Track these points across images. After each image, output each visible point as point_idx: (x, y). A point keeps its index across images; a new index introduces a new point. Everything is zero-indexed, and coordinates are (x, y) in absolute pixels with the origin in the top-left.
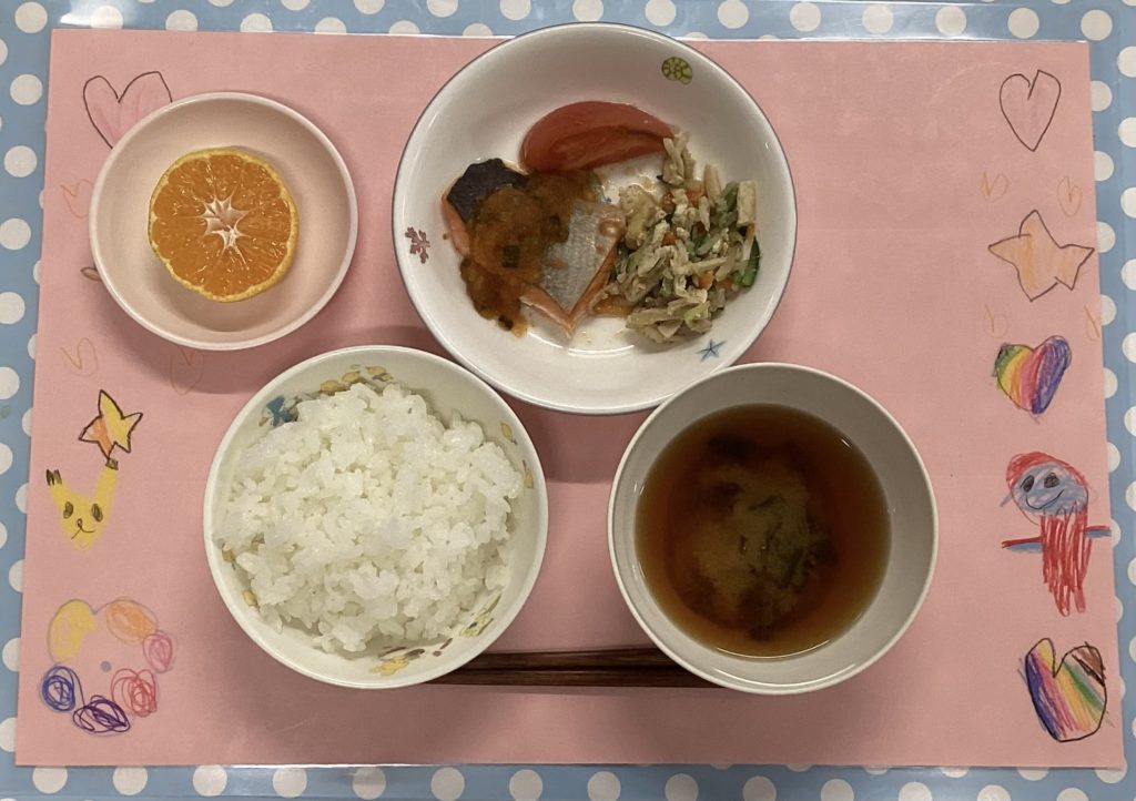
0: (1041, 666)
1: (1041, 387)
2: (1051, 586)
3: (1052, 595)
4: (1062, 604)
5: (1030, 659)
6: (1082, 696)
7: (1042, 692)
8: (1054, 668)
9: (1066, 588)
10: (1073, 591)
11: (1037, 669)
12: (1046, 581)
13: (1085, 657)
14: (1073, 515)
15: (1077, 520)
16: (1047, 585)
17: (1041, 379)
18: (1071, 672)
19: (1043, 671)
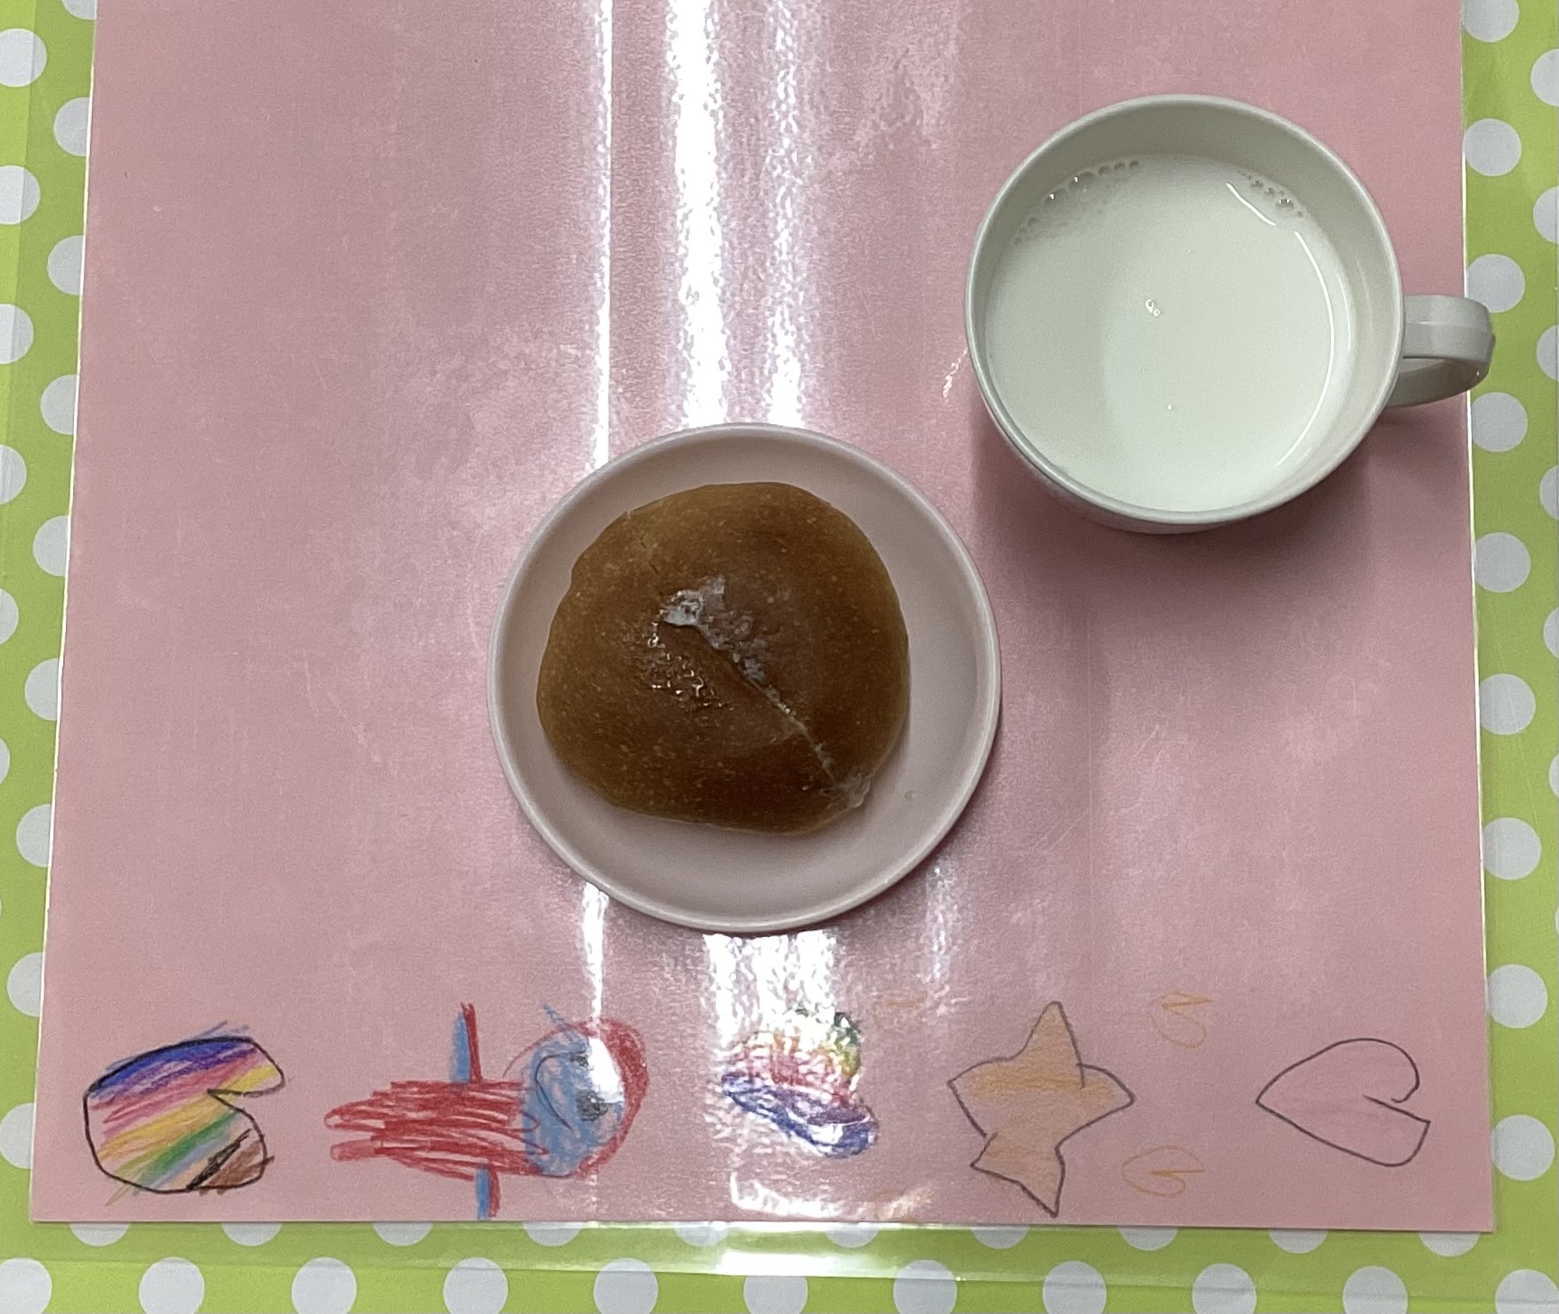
0: (230, 1066)
2: (385, 1095)
3: (368, 1097)
4: (348, 1114)
5: (245, 1047)
6: (170, 1145)
7: (182, 1066)
8: (226, 1092)
9: (380, 1124)
10: (373, 1139)
11: (227, 1060)
12: (394, 1085)
13: (243, 1153)
14: (522, 1147)
15: (511, 1153)
16: (387, 1088)
17: (793, 1095)
18: (216, 1125)
19: (221, 1071)
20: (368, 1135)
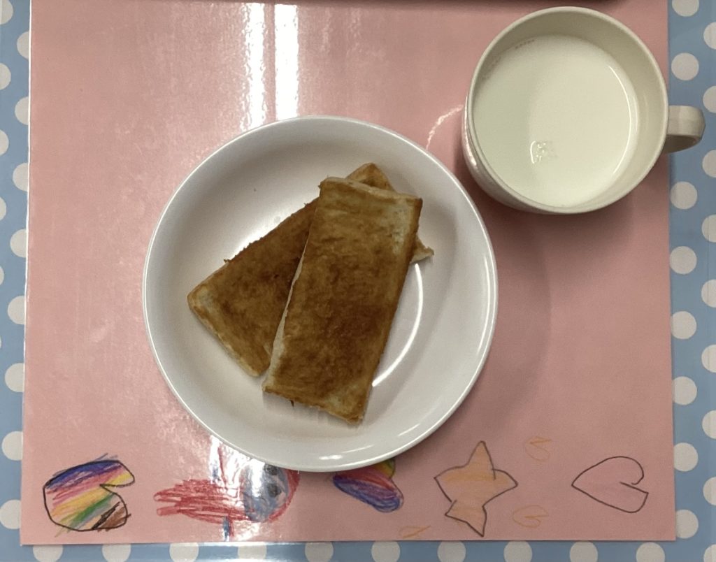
0: (110, 474)
1: (357, 484)
2: (181, 486)
3: (173, 487)
4: (164, 495)
5: (116, 465)
6: (82, 510)
7: (87, 474)
8: (109, 485)
9: (178, 499)
10: (176, 506)
11: (108, 471)
12: (184, 481)
13: (117, 513)
14: (243, 509)
15: (238, 511)
17: (365, 485)
18: (104, 500)
19: (105, 476)
20: (173, 504)
